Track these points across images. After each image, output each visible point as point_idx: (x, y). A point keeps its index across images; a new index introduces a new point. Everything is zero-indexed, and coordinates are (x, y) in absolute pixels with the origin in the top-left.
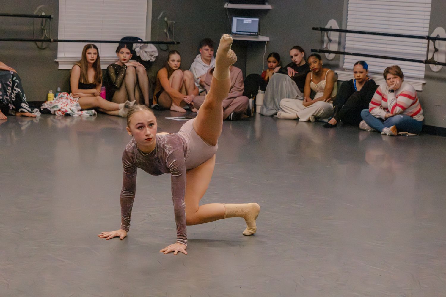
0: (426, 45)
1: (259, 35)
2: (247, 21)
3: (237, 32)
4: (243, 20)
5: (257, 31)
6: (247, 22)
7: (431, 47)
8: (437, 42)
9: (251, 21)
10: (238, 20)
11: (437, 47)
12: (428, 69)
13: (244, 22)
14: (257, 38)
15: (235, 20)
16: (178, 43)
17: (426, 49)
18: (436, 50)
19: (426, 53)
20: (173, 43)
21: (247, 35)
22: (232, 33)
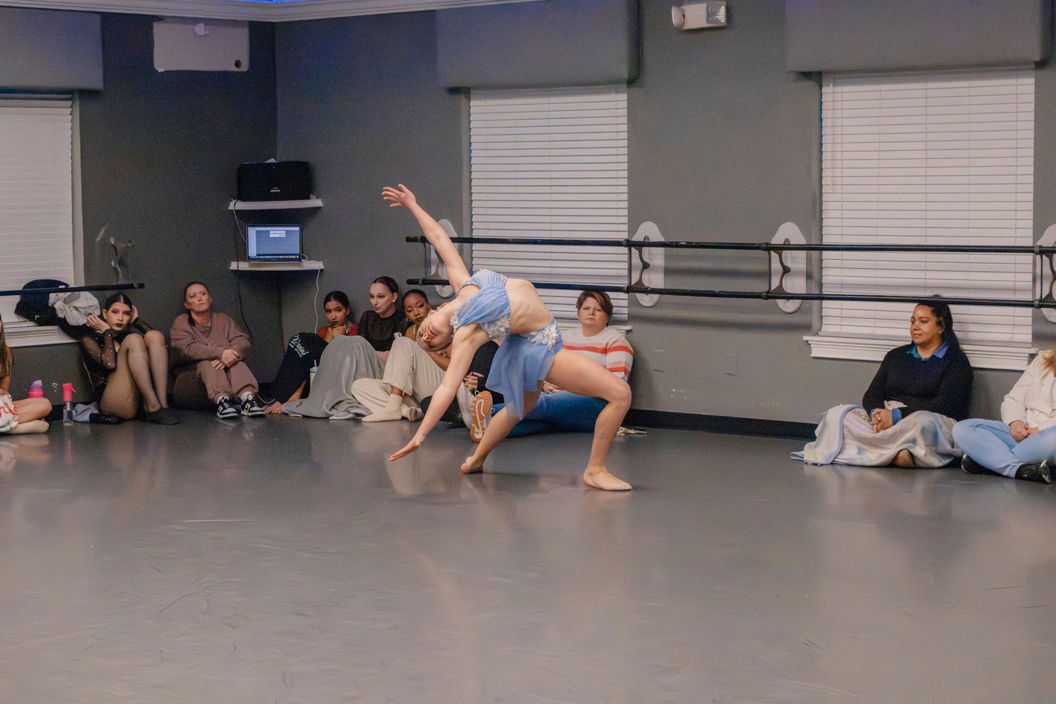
0: (626, 258)
1: (304, 258)
2: (277, 232)
3: (257, 255)
4: (269, 231)
5: (298, 252)
6: (277, 236)
7: (636, 260)
8: (645, 250)
9: (284, 232)
10: (257, 231)
11: (646, 259)
12: (634, 303)
13: (271, 236)
14: (299, 265)
15: (252, 232)
16: (142, 286)
17: (626, 265)
18: (646, 266)
19: (626, 272)
20: (131, 286)
21: (279, 260)
22: (249, 257)
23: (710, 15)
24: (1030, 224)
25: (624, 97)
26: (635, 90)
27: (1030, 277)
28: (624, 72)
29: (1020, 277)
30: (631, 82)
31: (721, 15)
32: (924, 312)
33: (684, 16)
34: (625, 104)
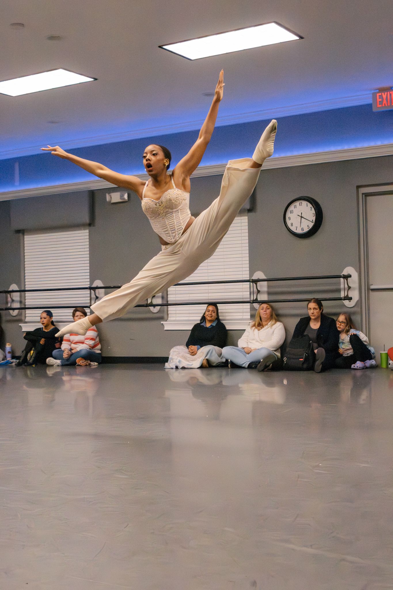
0: (89, 295)
7: (93, 296)
17: (89, 298)
19: (89, 301)
23: (122, 196)
24: (248, 272)
25: (87, 231)
26: (92, 227)
27: (249, 293)
28: (87, 220)
29: (244, 293)
30: (91, 224)
31: (126, 196)
32: (211, 308)
33: (111, 198)
34: (88, 234)
